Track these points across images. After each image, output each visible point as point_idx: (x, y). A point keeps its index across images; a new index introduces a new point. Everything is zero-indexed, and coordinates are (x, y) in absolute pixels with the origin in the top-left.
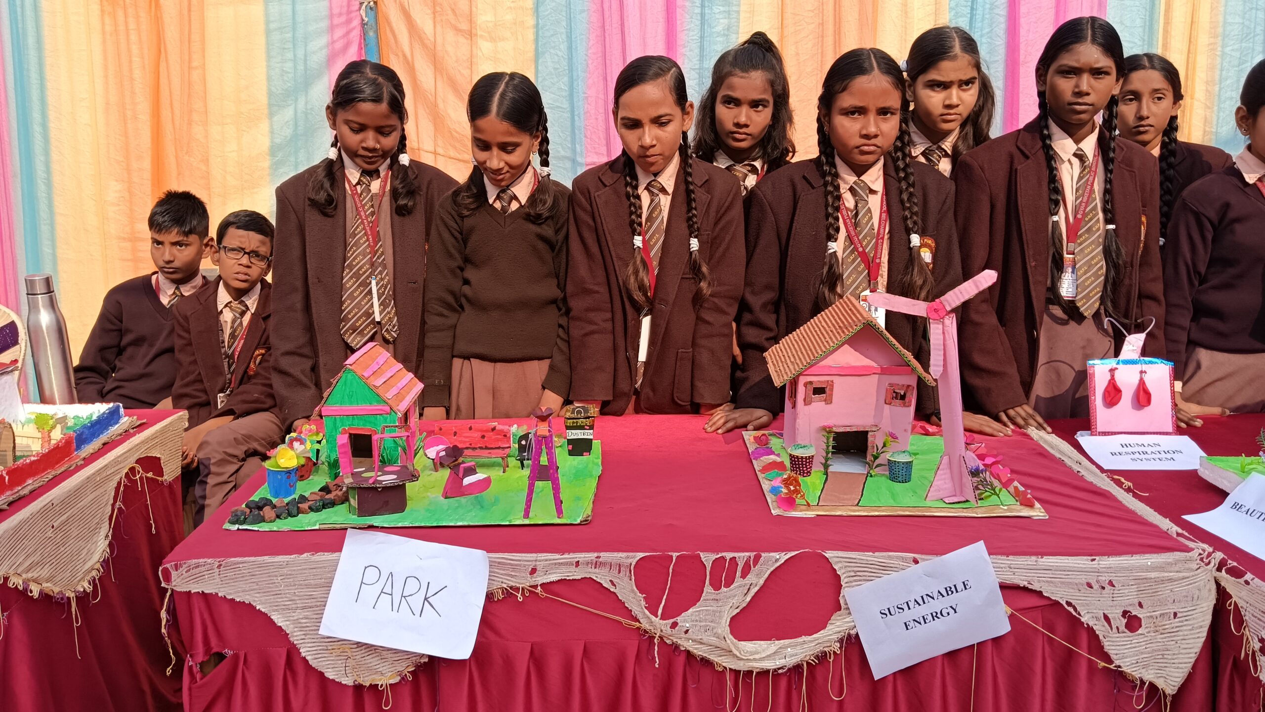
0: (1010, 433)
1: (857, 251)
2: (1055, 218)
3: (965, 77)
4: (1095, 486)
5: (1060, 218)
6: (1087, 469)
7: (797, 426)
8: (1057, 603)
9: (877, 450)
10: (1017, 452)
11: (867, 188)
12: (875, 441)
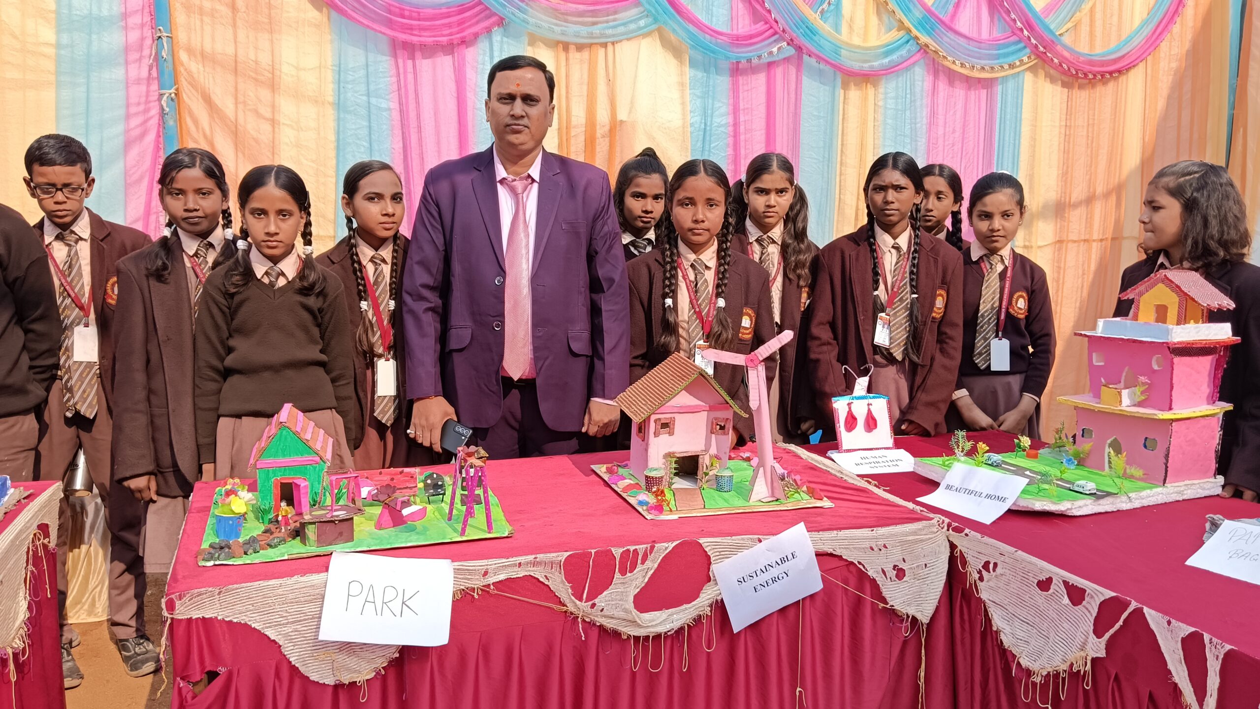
2: (876, 292)
3: (781, 187)
4: (857, 485)
5: (881, 292)
6: (847, 475)
7: (650, 453)
8: (852, 563)
12: (705, 461)
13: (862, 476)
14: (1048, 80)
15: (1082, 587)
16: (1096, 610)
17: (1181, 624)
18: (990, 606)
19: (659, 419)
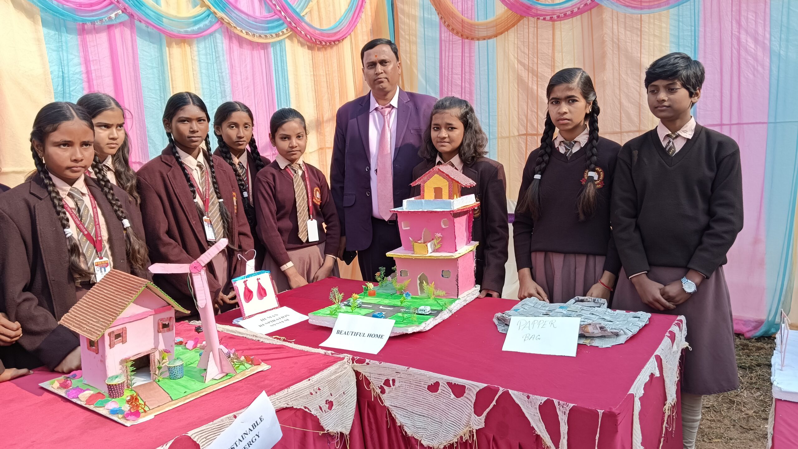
2: (196, 200)
4: (274, 344)
5: (198, 200)
8: (300, 410)
11: (80, 192)
12: (156, 357)
13: (270, 335)
14: (300, 45)
15: (462, 384)
16: (475, 398)
17: (536, 396)
18: (393, 409)
19: (113, 332)
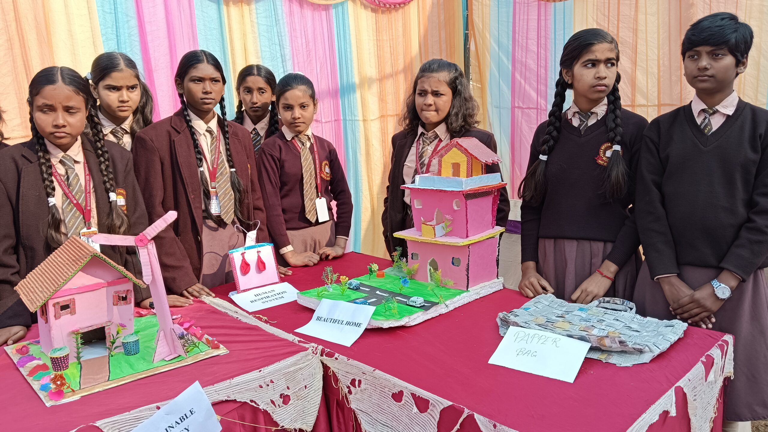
0: (192, 303)
1: (73, 203)
2: (202, 169)
3: (130, 84)
4: (248, 324)
5: (204, 169)
6: (242, 315)
7: (52, 336)
8: (245, 403)
9: (113, 337)
10: (199, 314)
11: (72, 160)
12: (111, 332)
13: (255, 313)
14: (363, 7)
15: (426, 398)
16: (438, 416)
17: (503, 427)
18: (359, 413)
19: (58, 303)
